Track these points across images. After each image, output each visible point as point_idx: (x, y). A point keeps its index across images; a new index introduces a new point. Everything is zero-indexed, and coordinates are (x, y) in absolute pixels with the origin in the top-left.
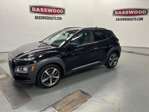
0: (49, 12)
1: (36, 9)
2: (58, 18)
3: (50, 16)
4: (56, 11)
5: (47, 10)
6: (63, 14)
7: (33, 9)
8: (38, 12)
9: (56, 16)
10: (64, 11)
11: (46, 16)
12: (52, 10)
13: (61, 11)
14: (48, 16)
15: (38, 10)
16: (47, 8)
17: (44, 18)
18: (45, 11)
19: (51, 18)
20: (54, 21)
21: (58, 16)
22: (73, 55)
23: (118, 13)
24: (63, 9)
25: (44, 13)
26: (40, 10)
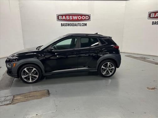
0: (74, 19)
1: (62, 18)
2: (83, 25)
3: (75, 23)
4: (81, 18)
5: (72, 17)
6: (88, 20)
7: (59, 18)
8: (64, 20)
9: (81, 23)
10: (89, 17)
11: (71, 23)
12: (77, 17)
13: (86, 18)
14: (73, 23)
15: (64, 17)
16: (72, 15)
17: (69, 25)
18: (70, 19)
19: (76, 25)
20: (79, 27)
21: (83, 23)
22: (51, 58)
23: (155, 15)
24: (88, 16)
25: (69, 20)
26: (66, 18)
